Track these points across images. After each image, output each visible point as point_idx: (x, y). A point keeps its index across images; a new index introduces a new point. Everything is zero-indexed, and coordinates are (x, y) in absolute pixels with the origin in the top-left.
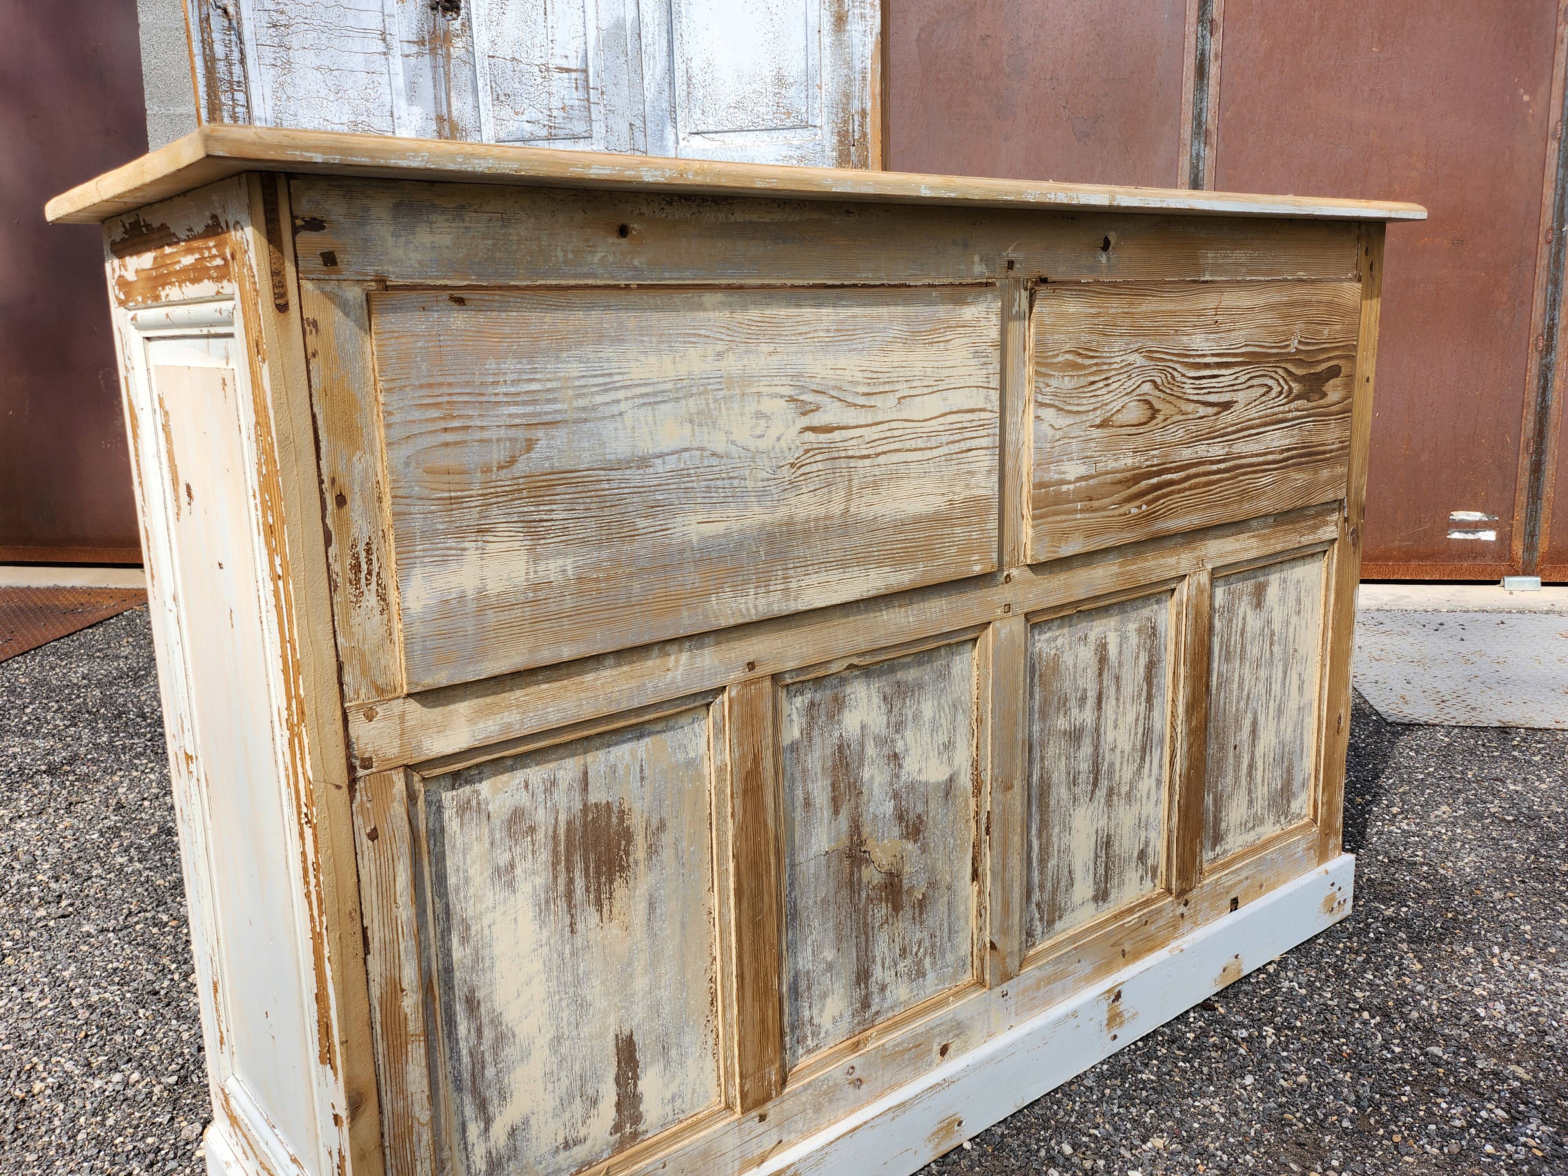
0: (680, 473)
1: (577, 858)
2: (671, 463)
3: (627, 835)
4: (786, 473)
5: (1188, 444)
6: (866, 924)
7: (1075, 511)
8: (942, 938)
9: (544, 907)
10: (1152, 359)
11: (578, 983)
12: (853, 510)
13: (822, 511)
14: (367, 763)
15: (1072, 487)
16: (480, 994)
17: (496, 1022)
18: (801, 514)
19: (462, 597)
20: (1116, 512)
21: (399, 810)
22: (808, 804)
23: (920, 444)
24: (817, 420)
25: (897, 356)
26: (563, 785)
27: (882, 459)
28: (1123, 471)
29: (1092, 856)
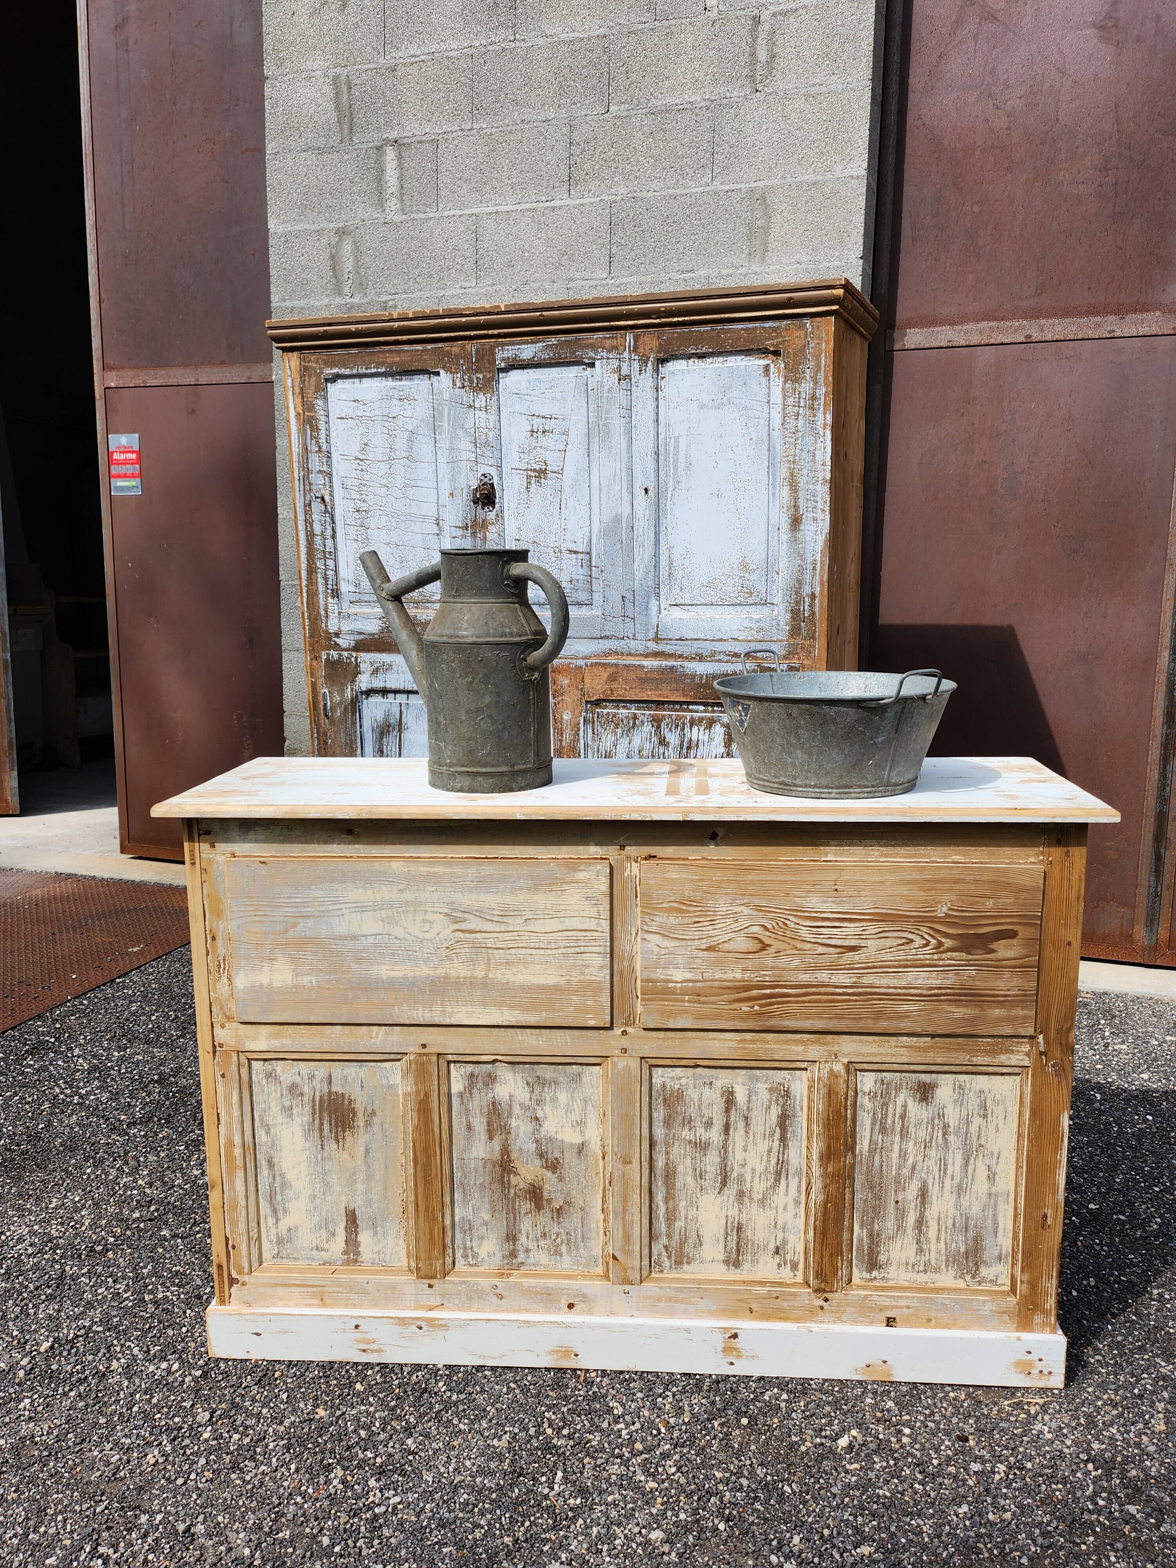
0: (376, 945)
1: (325, 1114)
2: (371, 940)
3: (354, 1112)
4: (443, 952)
5: (805, 971)
6: (513, 1208)
7: (684, 1001)
8: (576, 1238)
9: (307, 1133)
10: (761, 911)
11: (325, 1174)
12: (490, 976)
13: (469, 974)
14: (221, 1046)
15: (679, 985)
16: (275, 1160)
17: (282, 1176)
18: (453, 973)
19: (261, 986)
20: (726, 1007)
21: (234, 1068)
22: (469, 1128)
23: (542, 945)
24: (464, 926)
25: (522, 897)
26: (318, 1079)
27: (512, 951)
28: (731, 981)
29: (722, 1231)
